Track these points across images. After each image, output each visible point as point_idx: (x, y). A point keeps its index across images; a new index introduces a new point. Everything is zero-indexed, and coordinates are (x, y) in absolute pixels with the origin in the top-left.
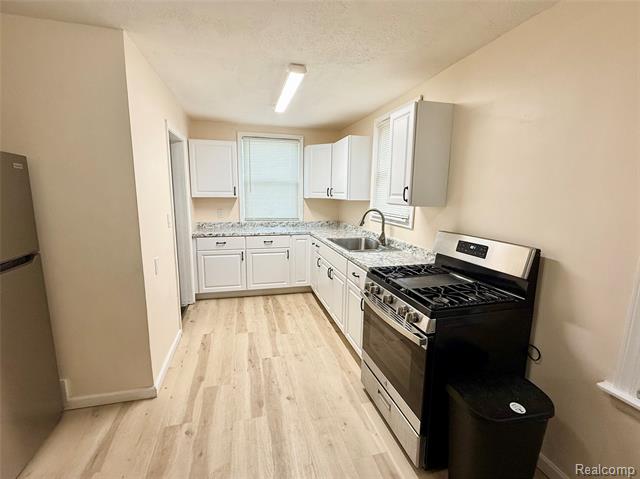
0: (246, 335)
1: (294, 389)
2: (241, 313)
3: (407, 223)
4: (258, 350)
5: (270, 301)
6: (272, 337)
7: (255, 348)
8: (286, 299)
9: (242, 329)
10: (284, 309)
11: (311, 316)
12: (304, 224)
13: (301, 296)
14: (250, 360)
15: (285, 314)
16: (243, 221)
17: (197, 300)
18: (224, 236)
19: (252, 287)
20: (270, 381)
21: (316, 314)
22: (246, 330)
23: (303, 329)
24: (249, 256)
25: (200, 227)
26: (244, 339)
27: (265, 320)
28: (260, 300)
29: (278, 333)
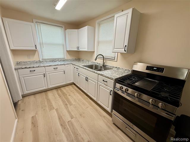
0: (54, 110)
1: (89, 136)
2: (48, 100)
3: (114, 59)
4: (63, 117)
5: (59, 90)
6: (67, 108)
7: (61, 117)
8: (65, 89)
9: (51, 108)
10: (66, 93)
11: (78, 95)
12: (67, 60)
13: (70, 87)
14: (61, 125)
15: (68, 96)
16: (41, 60)
17: (22, 97)
18: (33, 67)
19: (50, 87)
20: (76, 135)
21: (79, 93)
22: (54, 108)
23: (78, 101)
24: (48, 75)
25: (18, 64)
26: (54, 113)
27: (60, 100)
28: (55, 91)
29: (68, 106)
